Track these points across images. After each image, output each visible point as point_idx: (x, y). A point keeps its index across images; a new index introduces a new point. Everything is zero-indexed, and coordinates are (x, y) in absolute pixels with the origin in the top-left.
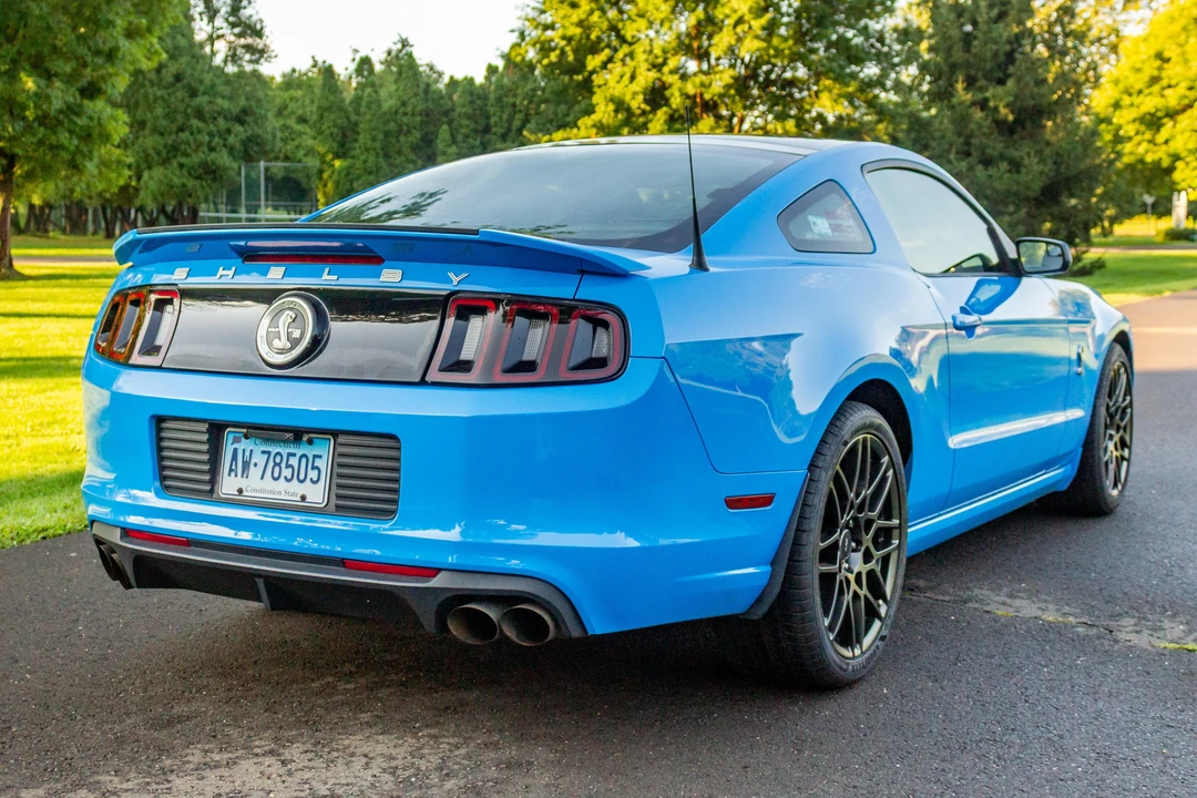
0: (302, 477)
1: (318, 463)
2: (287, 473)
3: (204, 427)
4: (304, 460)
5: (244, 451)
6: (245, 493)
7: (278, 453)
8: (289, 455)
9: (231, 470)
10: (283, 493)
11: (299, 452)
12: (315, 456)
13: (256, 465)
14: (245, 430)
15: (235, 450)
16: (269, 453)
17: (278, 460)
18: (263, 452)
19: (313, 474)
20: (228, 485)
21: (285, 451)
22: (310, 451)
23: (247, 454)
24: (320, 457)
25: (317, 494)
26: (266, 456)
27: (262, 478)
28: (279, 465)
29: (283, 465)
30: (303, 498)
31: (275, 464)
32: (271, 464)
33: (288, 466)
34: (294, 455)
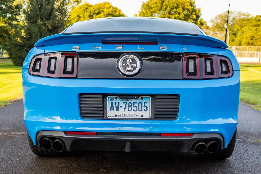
0: (140, 109)
1: (146, 105)
2: (135, 108)
3: (101, 96)
4: (140, 105)
5: (116, 103)
6: (118, 116)
7: (130, 103)
8: (134, 103)
9: (111, 109)
10: (133, 115)
11: (138, 102)
12: (144, 103)
13: (121, 107)
14: (116, 96)
15: (112, 103)
16: (126, 103)
17: (130, 105)
18: (124, 103)
19: (145, 108)
20: (111, 114)
21: (132, 101)
22: (143, 101)
23: (117, 104)
24: (147, 103)
25: (147, 114)
26: (125, 104)
27: (124, 111)
28: (131, 106)
29: (132, 106)
30: (142, 116)
31: (129, 106)
32: (127, 106)
33: (134, 106)
34: (136, 103)
